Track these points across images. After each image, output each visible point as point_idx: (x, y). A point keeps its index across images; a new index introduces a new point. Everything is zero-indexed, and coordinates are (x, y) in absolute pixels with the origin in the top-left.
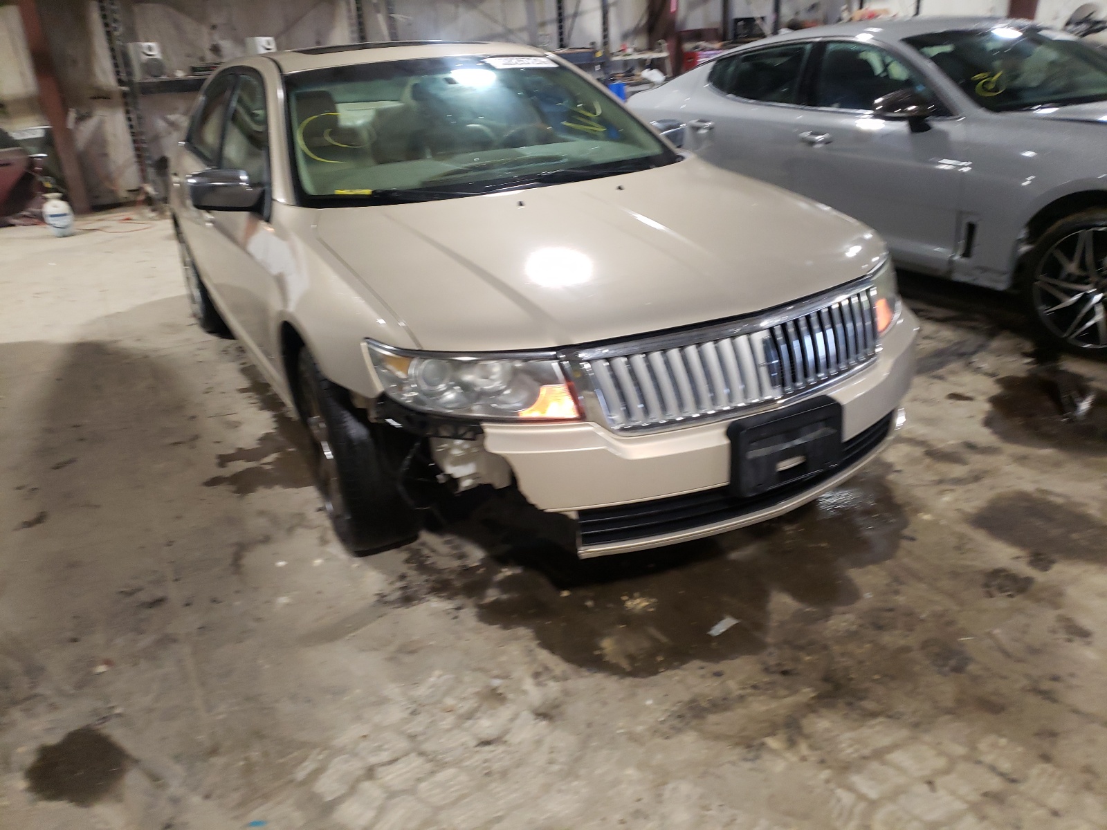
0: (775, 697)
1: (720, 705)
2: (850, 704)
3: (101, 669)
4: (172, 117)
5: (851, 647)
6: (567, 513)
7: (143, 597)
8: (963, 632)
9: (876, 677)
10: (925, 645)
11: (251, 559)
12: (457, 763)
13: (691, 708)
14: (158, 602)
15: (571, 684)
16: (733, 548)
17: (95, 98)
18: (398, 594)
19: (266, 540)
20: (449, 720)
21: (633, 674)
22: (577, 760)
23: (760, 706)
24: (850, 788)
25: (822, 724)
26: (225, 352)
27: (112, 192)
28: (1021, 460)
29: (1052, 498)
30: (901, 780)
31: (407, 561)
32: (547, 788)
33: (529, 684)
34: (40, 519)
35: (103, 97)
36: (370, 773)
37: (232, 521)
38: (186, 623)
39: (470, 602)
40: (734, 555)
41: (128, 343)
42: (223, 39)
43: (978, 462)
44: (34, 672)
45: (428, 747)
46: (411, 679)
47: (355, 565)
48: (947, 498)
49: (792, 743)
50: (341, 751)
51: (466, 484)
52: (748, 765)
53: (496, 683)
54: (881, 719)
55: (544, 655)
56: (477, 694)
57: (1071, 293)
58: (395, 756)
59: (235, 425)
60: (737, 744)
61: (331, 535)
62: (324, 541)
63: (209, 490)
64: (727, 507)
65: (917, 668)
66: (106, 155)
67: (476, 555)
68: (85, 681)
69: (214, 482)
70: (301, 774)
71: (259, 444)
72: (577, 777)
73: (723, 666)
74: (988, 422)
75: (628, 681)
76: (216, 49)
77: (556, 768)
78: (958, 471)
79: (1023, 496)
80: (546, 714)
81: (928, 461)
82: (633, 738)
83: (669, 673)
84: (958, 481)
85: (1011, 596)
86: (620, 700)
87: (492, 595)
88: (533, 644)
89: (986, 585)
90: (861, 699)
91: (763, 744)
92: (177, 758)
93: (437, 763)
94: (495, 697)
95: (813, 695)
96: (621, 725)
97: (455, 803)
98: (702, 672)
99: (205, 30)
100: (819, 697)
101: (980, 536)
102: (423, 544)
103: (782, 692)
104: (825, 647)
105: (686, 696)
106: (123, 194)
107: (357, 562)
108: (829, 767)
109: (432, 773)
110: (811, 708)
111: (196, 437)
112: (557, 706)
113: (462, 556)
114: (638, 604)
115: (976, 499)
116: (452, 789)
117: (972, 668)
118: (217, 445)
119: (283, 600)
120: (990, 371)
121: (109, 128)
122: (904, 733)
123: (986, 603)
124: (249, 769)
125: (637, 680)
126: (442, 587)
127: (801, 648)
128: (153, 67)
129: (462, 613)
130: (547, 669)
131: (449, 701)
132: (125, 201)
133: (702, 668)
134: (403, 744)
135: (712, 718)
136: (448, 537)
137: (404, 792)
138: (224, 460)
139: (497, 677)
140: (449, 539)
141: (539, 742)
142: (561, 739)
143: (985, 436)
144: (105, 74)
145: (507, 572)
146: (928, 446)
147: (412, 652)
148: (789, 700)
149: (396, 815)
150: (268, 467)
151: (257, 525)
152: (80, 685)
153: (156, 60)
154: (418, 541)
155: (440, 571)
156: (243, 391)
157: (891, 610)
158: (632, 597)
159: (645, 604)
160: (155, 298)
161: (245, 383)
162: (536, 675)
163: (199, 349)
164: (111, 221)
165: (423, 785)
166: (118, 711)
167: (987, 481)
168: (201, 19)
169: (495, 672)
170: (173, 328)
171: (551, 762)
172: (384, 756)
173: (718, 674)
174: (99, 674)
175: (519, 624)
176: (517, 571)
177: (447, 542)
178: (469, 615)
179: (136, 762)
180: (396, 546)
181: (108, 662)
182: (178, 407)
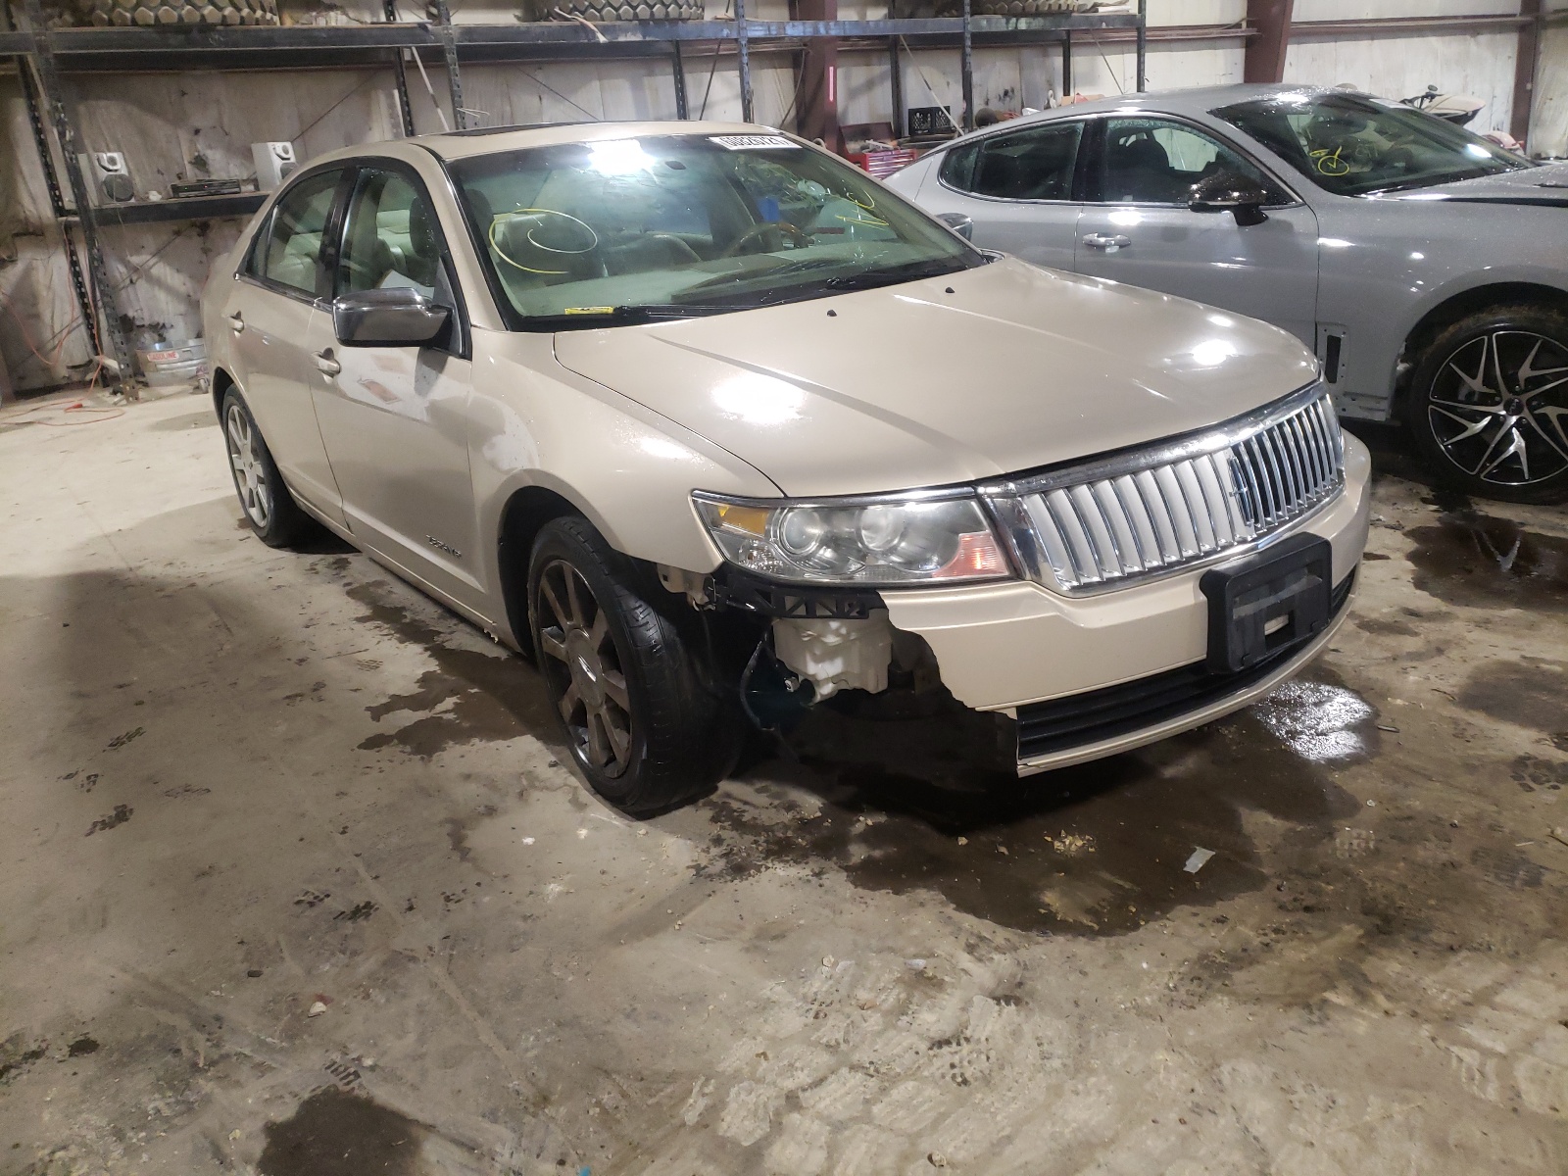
0: (1310, 940)
1: (1243, 958)
2: (1416, 939)
3: (319, 1007)
4: (135, 260)
5: (1380, 868)
6: (1004, 712)
7: (335, 904)
8: (1515, 836)
9: (1432, 902)
10: (1475, 856)
11: (480, 838)
12: (913, 1073)
13: (1205, 967)
14: (363, 911)
15: (1024, 954)
16: (1165, 764)
17: (17, 235)
18: (721, 864)
19: (491, 811)
20: (874, 1021)
21: (1106, 931)
22: (1082, 1049)
23: (1295, 953)
24: (1468, 1044)
25: (1391, 966)
26: (313, 569)
27: (46, 369)
28: (1484, 624)
29: (1545, 666)
30: (1528, 1025)
31: (715, 820)
32: (1056, 1091)
33: (965, 960)
34: (122, 815)
35: (33, 233)
36: (792, 1101)
37: (427, 792)
38: (421, 932)
39: (831, 864)
40: (1169, 772)
41: (153, 569)
42: (210, 147)
43: (1430, 631)
44: (211, 1025)
45: (862, 1056)
46: (795, 972)
47: (643, 832)
48: (1412, 678)
49: (1362, 996)
50: (736, 1077)
51: (826, 690)
52: (1318, 1030)
53: (920, 963)
54: (1464, 954)
55: (968, 921)
56: (898, 980)
57: (1476, 417)
58: (820, 1075)
59: (373, 666)
60: (1289, 1006)
61: (586, 795)
62: (580, 806)
63: (371, 755)
64: (1199, 692)
65: (1480, 886)
66: (37, 316)
67: (811, 804)
68: (298, 1027)
69: (375, 742)
70: (691, 1117)
71: (420, 687)
72: (1092, 1072)
73: (1220, 908)
74: (1419, 584)
75: (1102, 941)
76: (200, 162)
77: (1056, 1063)
78: (1410, 644)
79: (1508, 667)
80: (1010, 995)
81: (1366, 634)
82: (1142, 1012)
83: (1153, 925)
84: (1417, 656)
85: (1555, 787)
86: (1104, 966)
87: (858, 853)
88: (950, 910)
89: (1517, 777)
90: (1427, 931)
91: (1325, 1001)
92: (492, 1116)
93: (883, 1077)
94: (924, 982)
95: (1361, 932)
96: (1120, 998)
97: (936, 1124)
98: (1199, 920)
99: (184, 136)
100: (1368, 934)
101: (1479, 720)
102: (728, 795)
103: (1316, 934)
104: (1347, 873)
105: (1193, 954)
106: (62, 372)
107: (642, 828)
108: (1427, 1021)
109: (884, 1090)
110: (1362, 948)
111: (319, 686)
112: (1020, 984)
113: (791, 807)
114: (1071, 844)
115: (1453, 674)
116: (923, 1109)
117: (1547, 877)
118: (357, 694)
119: (554, 888)
120: (1393, 523)
121: (40, 277)
122: (1503, 968)
123: (1527, 798)
124: (607, 1117)
125: (1113, 940)
126: (781, 849)
127: (1317, 877)
128: (116, 187)
129: (827, 879)
130: (982, 938)
131: (863, 995)
132: (64, 382)
133: (1196, 915)
134: (824, 1059)
135: (1239, 976)
136: (759, 785)
137: (854, 1119)
138: (377, 713)
139: (916, 956)
140: (763, 785)
141: (1016, 1034)
142: (1046, 1026)
143: (1424, 601)
144: (35, 201)
145: (865, 822)
146: (1360, 617)
147: (779, 937)
148: (1333, 942)
149: (857, 1152)
150: (451, 716)
151: (469, 794)
152: (291, 1035)
153: (121, 177)
154: (719, 792)
155: (768, 829)
156: (362, 620)
157: (1410, 818)
158: (1057, 836)
159: (1080, 843)
160: (168, 508)
161: (364, 610)
162: (971, 949)
163: (270, 570)
164: (54, 408)
165: (876, 1109)
166: (368, 1062)
167: (1454, 653)
168: (178, 120)
169: (912, 950)
170: (217, 545)
171: (1045, 1057)
172: (803, 1078)
173: (1222, 920)
174: (318, 1015)
175: (914, 886)
176: (882, 819)
177: (759, 791)
178: (837, 881)
179: (430, 1128)
180: (691, 800)
181: (322, 998)
182: (272, 647)
